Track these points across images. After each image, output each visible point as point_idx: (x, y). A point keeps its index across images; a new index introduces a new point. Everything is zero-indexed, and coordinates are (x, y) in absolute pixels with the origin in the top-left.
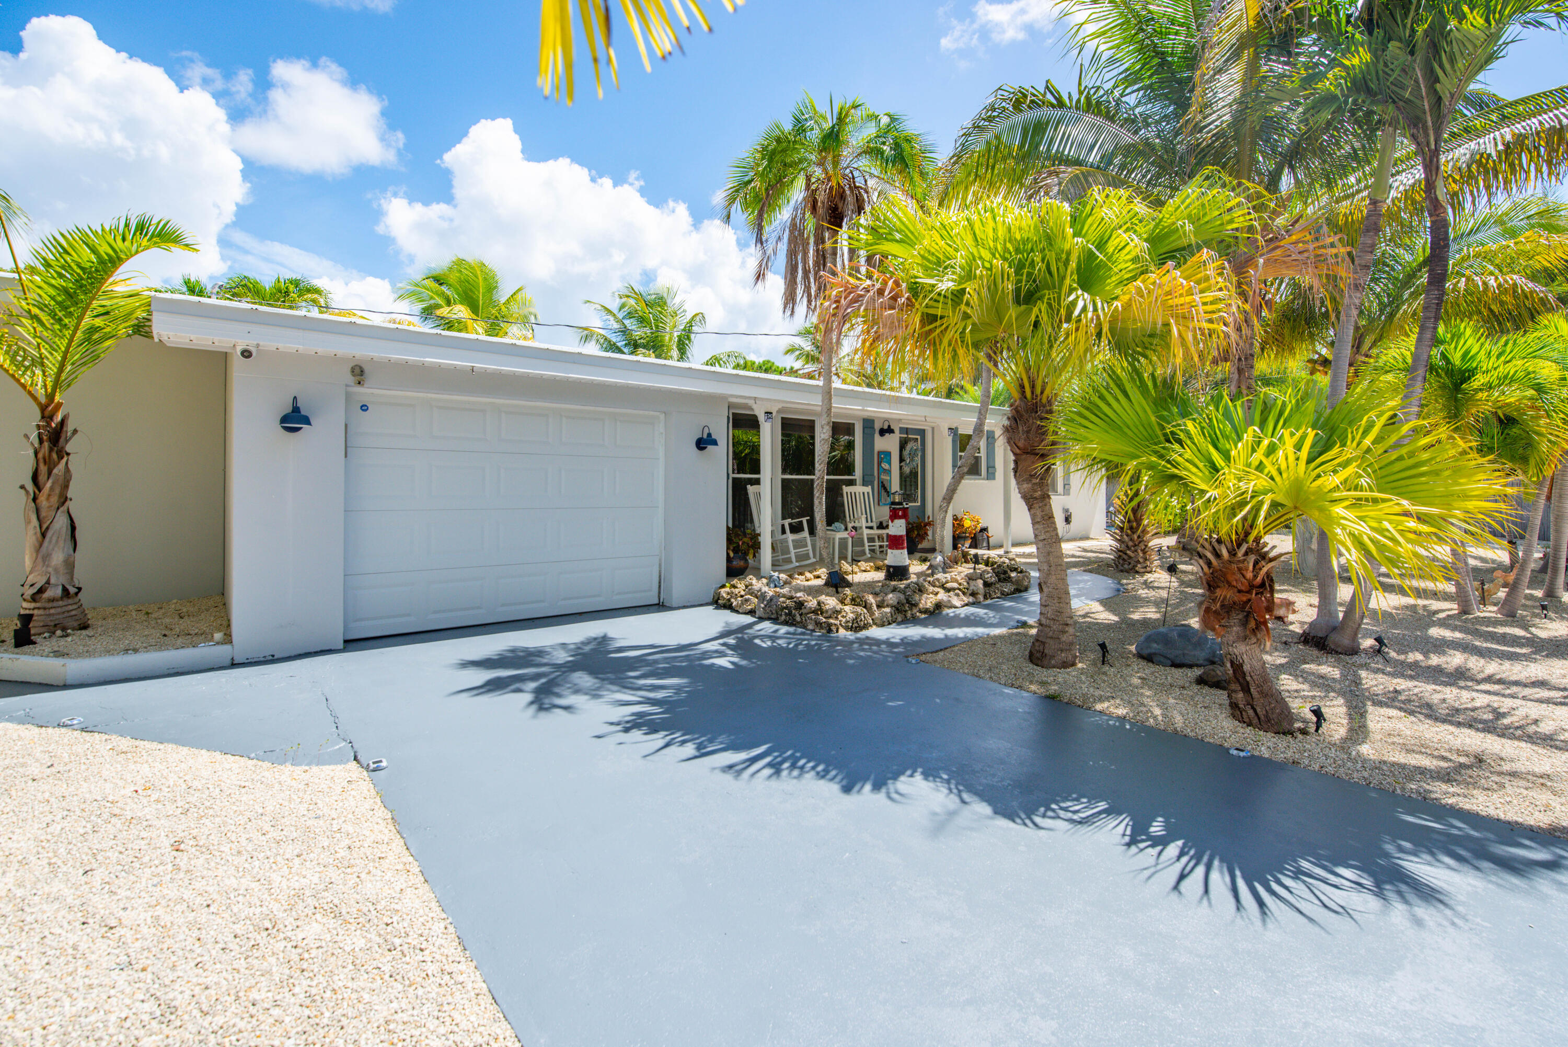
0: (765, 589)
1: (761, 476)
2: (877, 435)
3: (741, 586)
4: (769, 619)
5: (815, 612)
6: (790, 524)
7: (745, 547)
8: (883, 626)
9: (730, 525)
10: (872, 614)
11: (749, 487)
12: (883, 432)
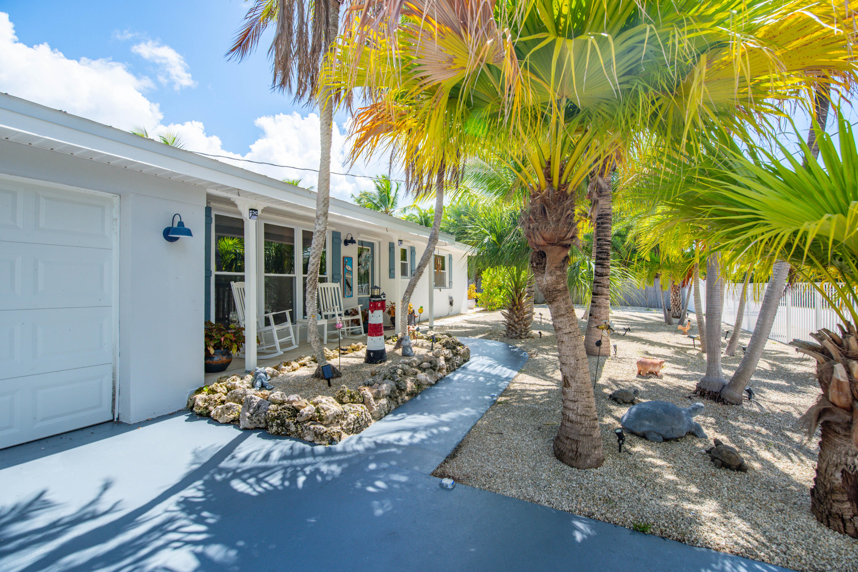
0: (251, 392)
1: (246, 274)
2: (342, 245)
3: (221, 389)
4: (256, 429)
5: (312, 419)
6: (274, 316)
7: (228, 342)
8: (380, 419)
9: (213, 320)
10: (370, 408)
11: (232, 283)
12: (346, 242)
